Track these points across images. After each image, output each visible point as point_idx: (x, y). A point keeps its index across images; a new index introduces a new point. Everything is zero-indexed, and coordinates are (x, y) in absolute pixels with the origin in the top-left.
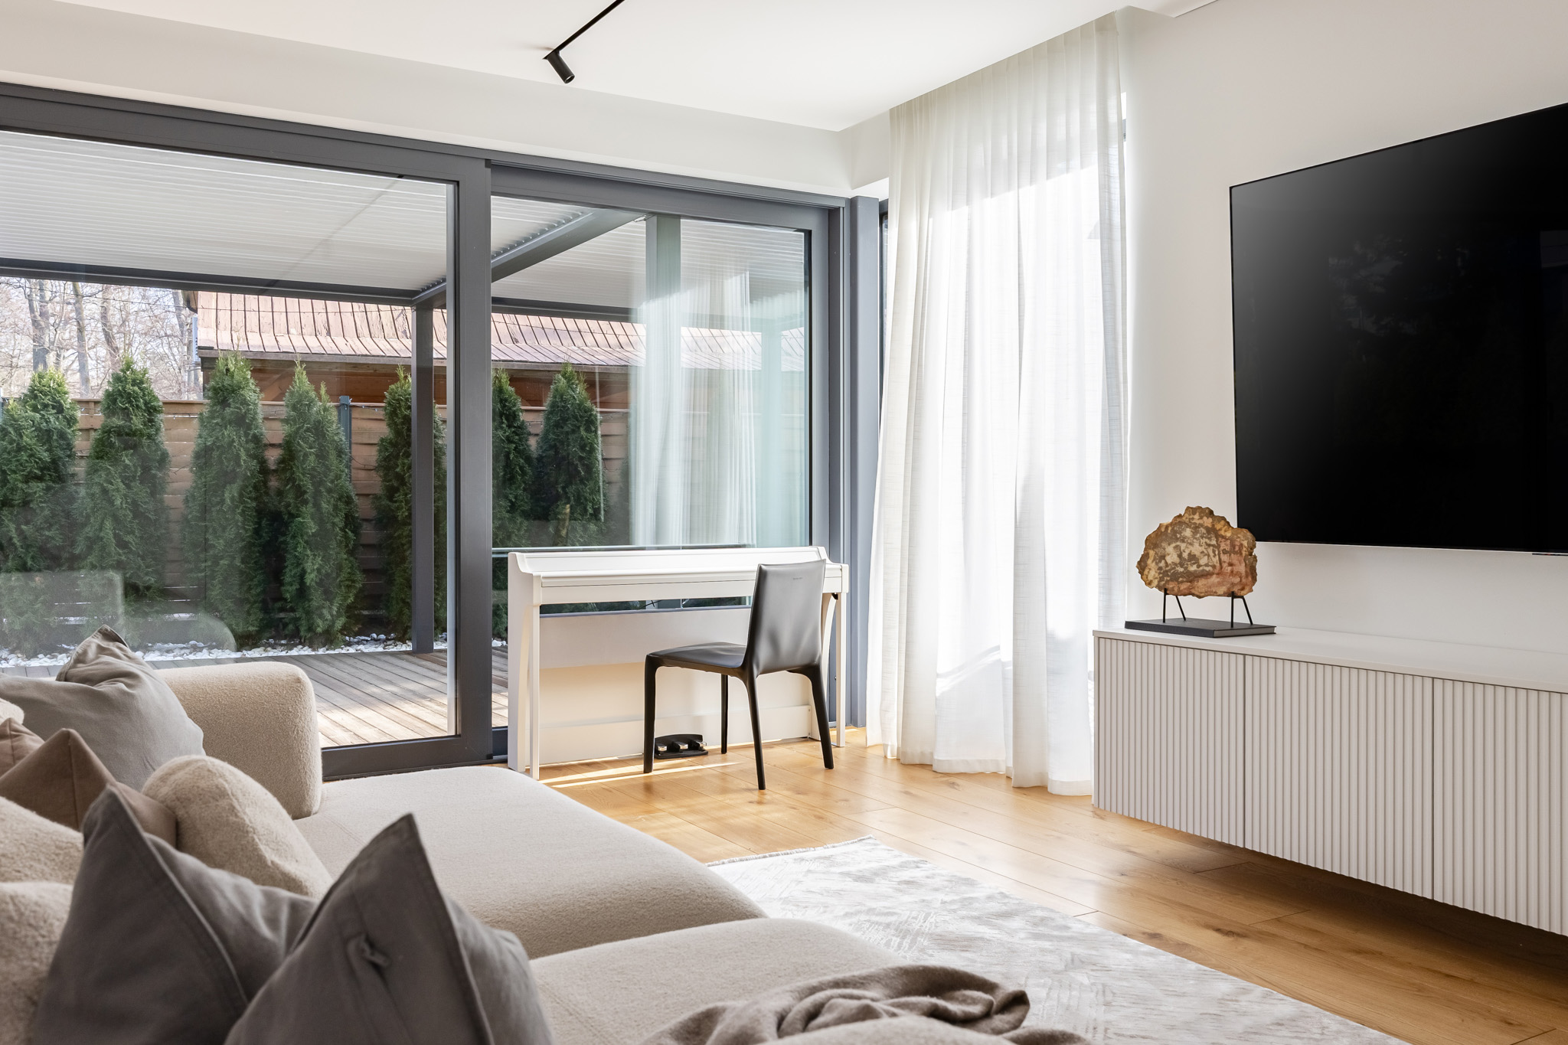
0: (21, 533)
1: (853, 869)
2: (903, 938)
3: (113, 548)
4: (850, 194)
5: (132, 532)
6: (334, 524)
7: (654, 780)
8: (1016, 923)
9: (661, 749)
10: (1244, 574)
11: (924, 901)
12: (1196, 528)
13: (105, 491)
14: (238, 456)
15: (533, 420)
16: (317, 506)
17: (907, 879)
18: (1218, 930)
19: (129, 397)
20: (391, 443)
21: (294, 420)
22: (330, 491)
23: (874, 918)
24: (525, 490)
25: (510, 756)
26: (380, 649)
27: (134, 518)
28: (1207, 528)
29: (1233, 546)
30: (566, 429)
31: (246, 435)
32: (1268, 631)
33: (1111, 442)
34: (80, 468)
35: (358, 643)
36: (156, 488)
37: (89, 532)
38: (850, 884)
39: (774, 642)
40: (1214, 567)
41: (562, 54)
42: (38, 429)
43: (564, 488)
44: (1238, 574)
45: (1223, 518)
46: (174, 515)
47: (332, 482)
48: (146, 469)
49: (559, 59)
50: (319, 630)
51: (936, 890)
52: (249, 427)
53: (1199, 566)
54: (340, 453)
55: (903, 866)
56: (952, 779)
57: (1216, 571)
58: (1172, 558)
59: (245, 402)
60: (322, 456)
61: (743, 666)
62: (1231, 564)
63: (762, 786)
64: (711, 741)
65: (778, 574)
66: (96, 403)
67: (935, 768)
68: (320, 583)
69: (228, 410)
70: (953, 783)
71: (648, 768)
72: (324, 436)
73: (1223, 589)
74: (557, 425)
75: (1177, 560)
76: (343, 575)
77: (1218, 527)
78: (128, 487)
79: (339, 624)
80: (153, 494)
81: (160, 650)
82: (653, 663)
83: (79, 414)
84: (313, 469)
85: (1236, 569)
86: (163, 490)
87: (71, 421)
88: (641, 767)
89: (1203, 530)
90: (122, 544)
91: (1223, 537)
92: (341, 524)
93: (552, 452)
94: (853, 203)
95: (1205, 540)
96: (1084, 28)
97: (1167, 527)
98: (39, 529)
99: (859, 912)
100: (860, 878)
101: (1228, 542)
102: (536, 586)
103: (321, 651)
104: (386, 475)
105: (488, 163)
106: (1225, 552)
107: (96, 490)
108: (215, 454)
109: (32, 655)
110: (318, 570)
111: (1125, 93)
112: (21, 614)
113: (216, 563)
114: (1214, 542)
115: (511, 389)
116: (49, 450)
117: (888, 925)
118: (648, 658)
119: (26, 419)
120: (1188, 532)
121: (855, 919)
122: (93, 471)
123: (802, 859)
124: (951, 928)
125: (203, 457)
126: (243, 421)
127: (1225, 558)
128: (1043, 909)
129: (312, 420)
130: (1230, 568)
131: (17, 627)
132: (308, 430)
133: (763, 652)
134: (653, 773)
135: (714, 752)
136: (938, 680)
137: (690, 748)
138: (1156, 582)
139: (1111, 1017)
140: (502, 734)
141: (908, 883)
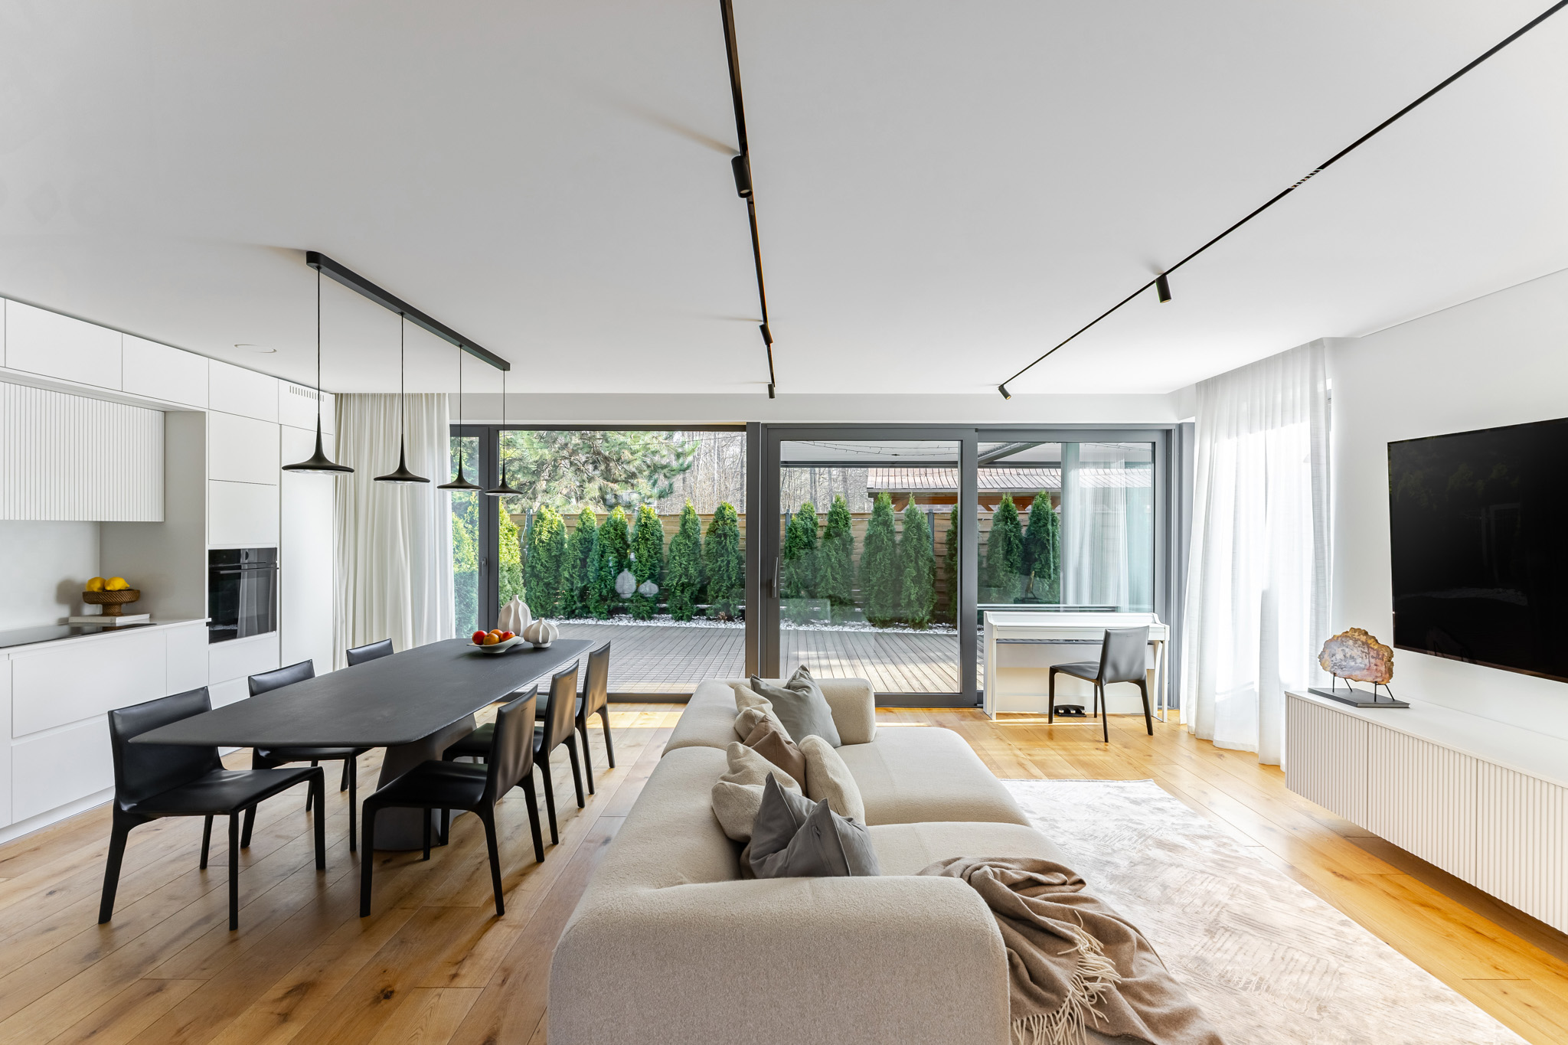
0: (796, 572)
1: (1132, 796)
2: (1140, 838)
3: (831, 580)
4: (1179, 422)
5: (839, 574)
6: (924, 572)
7: (1053, 728)
8: (1209, 843)
9: (1060, 711)
10: (1384, 672)
11: (1162, 820)
12: (1356, 641)
13: (828, 555)
14: (883, 540)
15: (1024, 517)
16: (917, 563)
17: (1160, 807)
18: (1334, 873)
19: (838, 514)
20: (952, 532)
21: (908, 522)
22: (922, 556)
23: (1130, 825)
24: (1018, 556)
25: (984, 705)
26: (945, 633)
27: (840, 567)
28: (1362, 642)
29: (1378, 655)
30: (1040, 525)
31: (888, 530)
32: (1405, 706)
33: (1317, 580)
34: (819, 543)
35: (936, 628)
36: (848, 553)
37: (822, 573)
38: (1127, 804)
39: (1115, 667)
40: (1366, 665)
41: (1005, 386)
42: (803, 528)
43: (1039, 555)
44: (1381, 671)
45: (1374, 637)
46: (856, 565)
47: (923, 552)
48: (844, 545)
49: (1003, 389)
50: (917, 621)
51: (1173, 816)
52: (889, 526)
53: (1356, 663)
54: (928, 537)
55: (1161, 800)
56: (1221, 752)
57: (1367, 667)
58: (1339, 656)
59: (888, 515)
60: (919, 539)
61: (1097, 679)
62: (1376, 665)
63: (1106, 741)
64: (1089, 710)
65: (1117, 634)
66: (826, 514)
67: (1214, 743)
68: (918, 600)
69: (880, 518)
70: (1221, 755)
71: (1051, 721)
72: (921, 529)
73: (1371, 679)
74: (1035, 523)
75: (1343, 658)
76: (929, 596)
77: (1369, 642)
78: (837, 553)
79: (927, 618)
80: (847, 556)
81: (849, 625)
82: (1053, 671)
83: (819, 520)
84: (915, 545)
85: (1379, 668)
86: (851, 554)
87: (815, 524)
88: (1047, 720)
89: (1360, 643)
90: (835, 579)
91: (1372, 648)
92: (928, 572)
93: (1032, 537)
94: (1180, 426)
95: (1361, 648)
96: (1303, 347)
97: (1338, 637)
98: (803, 571)
99: (1124, 820)
100: (1135, 802)
101: (1375, 652)
102: (995, 630)
103: (918, 632)
104: (950, 548)
105: (977, 430)
106: (1373, 657)
107: (825, 554)
108: (874, 538)
109: (800, 625)
110: (917, 593)
111: (1331, 380)
112: (796, 607)
113: (873, 588)
114: (1366, 651)
115: (1014, 505)
116: (807, 537)
117: (1135, 830)
118: (1051, 668)
119: (799, 524)
120: (1351, 642)
121: (1119, 823)
122: (824, 545)
123: (1108, 786)
124: (1169, 838)
125: (869, 539)
126: (886, 524)
127: (1373, 660)
128: (1228, 838)
129: (916, 522)
130: (1375, 667)
131: (795, 613)
132: (914, 527)
133: (1109, 672)
134: (1053, 724)
135: (1090, 716)
136: (1217, 696)
137: (1077, 712)
138: (1329, 668)
139: (1230, 902)
140: (981, 694)
141: (1159, 809)
